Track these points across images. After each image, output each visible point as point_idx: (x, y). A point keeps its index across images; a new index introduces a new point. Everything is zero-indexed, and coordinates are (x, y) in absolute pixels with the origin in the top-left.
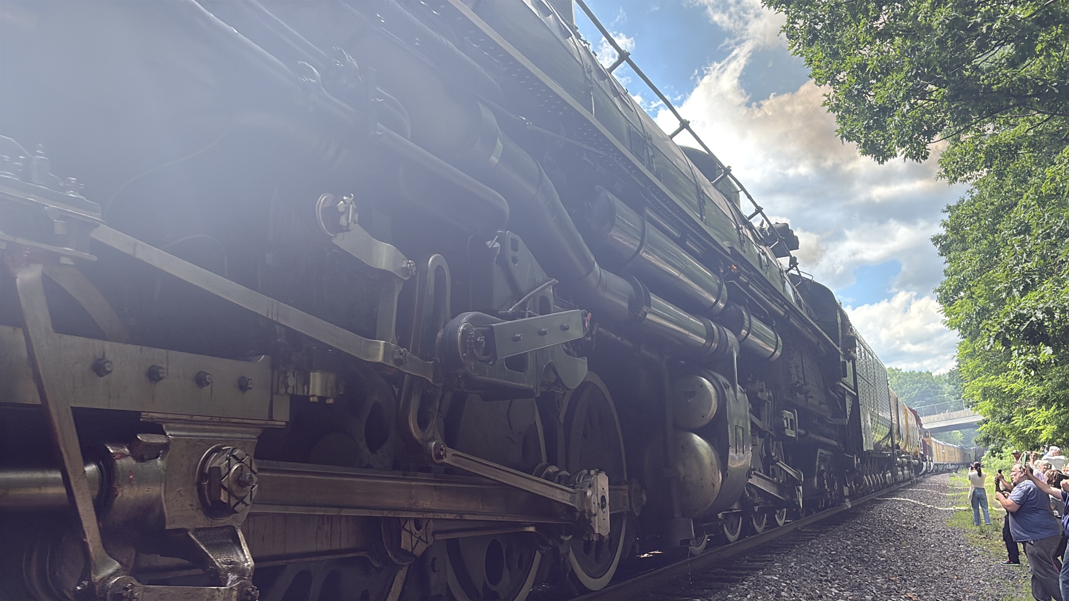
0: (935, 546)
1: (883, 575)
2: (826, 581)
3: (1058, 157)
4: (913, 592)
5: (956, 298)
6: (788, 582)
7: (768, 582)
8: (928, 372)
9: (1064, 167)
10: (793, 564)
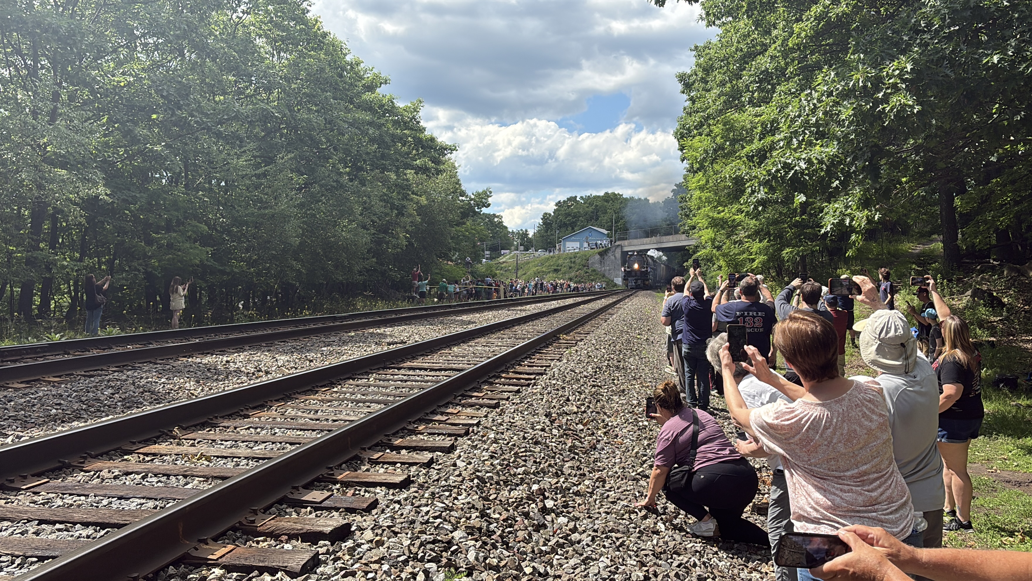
3: (806, 15)
9: (810, 25)
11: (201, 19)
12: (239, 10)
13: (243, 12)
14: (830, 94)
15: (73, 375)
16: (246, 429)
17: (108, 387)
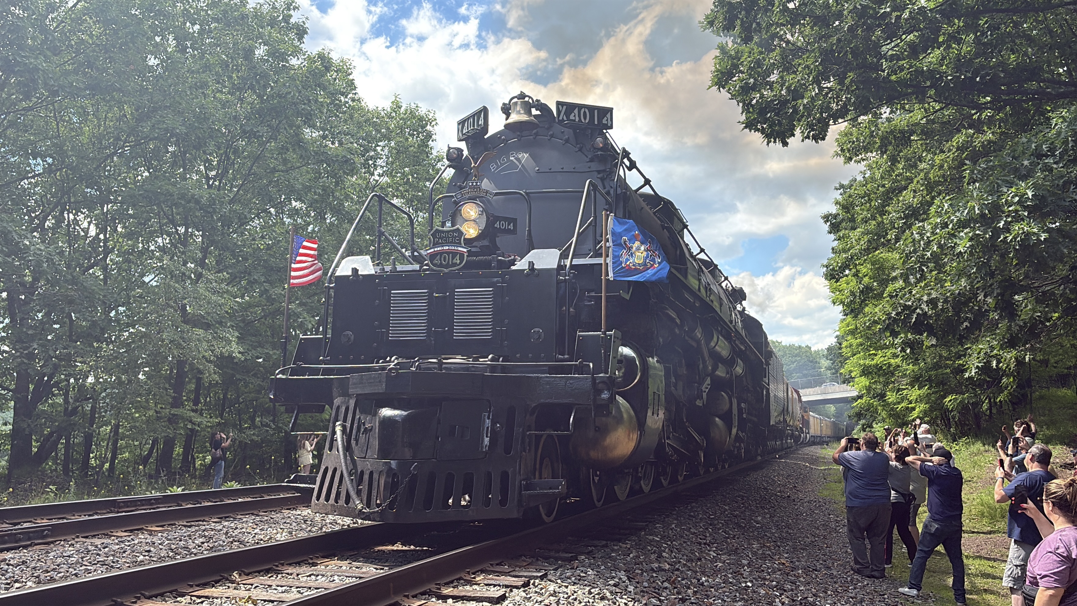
0: (807, 515)
1: (758, 540)
2: (705, 544)
3: (948, 145)
4: (786, 558)
5: (841, 275)
6: (669, 543)
7: (650, 543)
8: (807, 346)
9: (952, 156)
10: (673, 526)
11: (337, 184)
12: (376, 173)
13: (379, 175)
14: (945, 225)
15: (175, 524)
16: (307, 576)
17: (201, 536)
